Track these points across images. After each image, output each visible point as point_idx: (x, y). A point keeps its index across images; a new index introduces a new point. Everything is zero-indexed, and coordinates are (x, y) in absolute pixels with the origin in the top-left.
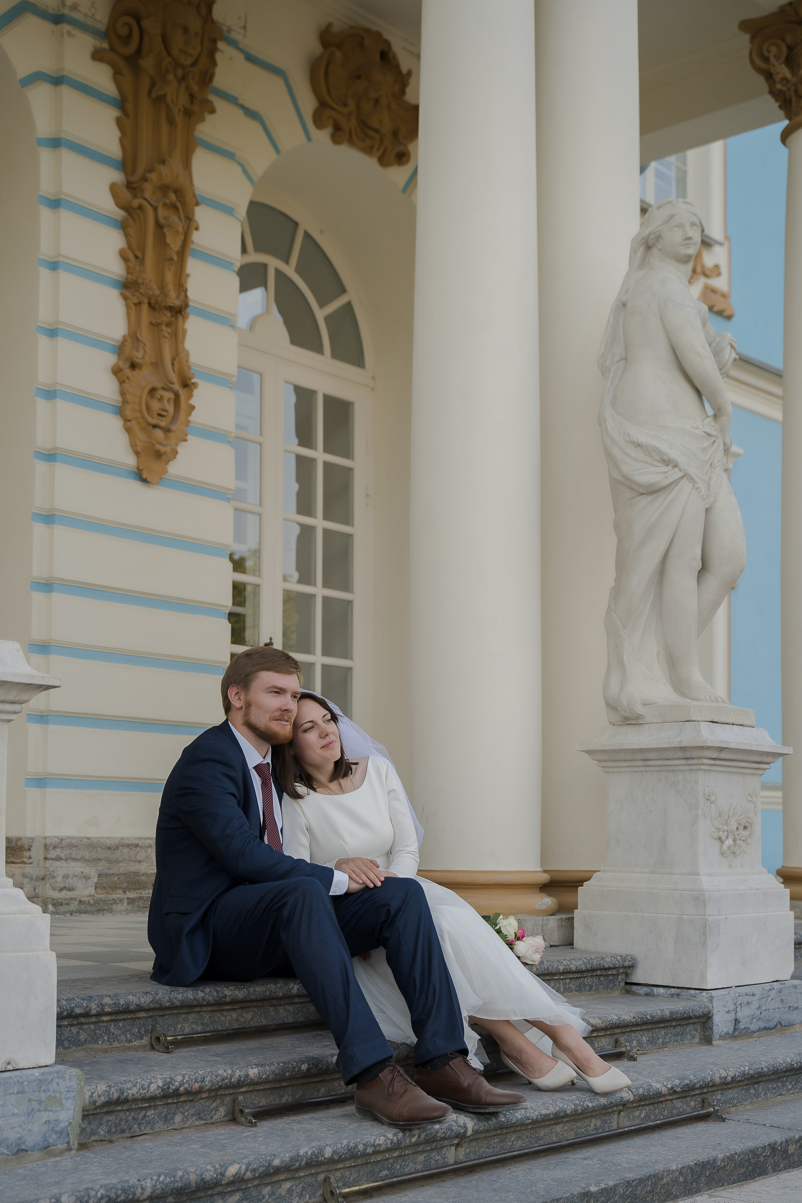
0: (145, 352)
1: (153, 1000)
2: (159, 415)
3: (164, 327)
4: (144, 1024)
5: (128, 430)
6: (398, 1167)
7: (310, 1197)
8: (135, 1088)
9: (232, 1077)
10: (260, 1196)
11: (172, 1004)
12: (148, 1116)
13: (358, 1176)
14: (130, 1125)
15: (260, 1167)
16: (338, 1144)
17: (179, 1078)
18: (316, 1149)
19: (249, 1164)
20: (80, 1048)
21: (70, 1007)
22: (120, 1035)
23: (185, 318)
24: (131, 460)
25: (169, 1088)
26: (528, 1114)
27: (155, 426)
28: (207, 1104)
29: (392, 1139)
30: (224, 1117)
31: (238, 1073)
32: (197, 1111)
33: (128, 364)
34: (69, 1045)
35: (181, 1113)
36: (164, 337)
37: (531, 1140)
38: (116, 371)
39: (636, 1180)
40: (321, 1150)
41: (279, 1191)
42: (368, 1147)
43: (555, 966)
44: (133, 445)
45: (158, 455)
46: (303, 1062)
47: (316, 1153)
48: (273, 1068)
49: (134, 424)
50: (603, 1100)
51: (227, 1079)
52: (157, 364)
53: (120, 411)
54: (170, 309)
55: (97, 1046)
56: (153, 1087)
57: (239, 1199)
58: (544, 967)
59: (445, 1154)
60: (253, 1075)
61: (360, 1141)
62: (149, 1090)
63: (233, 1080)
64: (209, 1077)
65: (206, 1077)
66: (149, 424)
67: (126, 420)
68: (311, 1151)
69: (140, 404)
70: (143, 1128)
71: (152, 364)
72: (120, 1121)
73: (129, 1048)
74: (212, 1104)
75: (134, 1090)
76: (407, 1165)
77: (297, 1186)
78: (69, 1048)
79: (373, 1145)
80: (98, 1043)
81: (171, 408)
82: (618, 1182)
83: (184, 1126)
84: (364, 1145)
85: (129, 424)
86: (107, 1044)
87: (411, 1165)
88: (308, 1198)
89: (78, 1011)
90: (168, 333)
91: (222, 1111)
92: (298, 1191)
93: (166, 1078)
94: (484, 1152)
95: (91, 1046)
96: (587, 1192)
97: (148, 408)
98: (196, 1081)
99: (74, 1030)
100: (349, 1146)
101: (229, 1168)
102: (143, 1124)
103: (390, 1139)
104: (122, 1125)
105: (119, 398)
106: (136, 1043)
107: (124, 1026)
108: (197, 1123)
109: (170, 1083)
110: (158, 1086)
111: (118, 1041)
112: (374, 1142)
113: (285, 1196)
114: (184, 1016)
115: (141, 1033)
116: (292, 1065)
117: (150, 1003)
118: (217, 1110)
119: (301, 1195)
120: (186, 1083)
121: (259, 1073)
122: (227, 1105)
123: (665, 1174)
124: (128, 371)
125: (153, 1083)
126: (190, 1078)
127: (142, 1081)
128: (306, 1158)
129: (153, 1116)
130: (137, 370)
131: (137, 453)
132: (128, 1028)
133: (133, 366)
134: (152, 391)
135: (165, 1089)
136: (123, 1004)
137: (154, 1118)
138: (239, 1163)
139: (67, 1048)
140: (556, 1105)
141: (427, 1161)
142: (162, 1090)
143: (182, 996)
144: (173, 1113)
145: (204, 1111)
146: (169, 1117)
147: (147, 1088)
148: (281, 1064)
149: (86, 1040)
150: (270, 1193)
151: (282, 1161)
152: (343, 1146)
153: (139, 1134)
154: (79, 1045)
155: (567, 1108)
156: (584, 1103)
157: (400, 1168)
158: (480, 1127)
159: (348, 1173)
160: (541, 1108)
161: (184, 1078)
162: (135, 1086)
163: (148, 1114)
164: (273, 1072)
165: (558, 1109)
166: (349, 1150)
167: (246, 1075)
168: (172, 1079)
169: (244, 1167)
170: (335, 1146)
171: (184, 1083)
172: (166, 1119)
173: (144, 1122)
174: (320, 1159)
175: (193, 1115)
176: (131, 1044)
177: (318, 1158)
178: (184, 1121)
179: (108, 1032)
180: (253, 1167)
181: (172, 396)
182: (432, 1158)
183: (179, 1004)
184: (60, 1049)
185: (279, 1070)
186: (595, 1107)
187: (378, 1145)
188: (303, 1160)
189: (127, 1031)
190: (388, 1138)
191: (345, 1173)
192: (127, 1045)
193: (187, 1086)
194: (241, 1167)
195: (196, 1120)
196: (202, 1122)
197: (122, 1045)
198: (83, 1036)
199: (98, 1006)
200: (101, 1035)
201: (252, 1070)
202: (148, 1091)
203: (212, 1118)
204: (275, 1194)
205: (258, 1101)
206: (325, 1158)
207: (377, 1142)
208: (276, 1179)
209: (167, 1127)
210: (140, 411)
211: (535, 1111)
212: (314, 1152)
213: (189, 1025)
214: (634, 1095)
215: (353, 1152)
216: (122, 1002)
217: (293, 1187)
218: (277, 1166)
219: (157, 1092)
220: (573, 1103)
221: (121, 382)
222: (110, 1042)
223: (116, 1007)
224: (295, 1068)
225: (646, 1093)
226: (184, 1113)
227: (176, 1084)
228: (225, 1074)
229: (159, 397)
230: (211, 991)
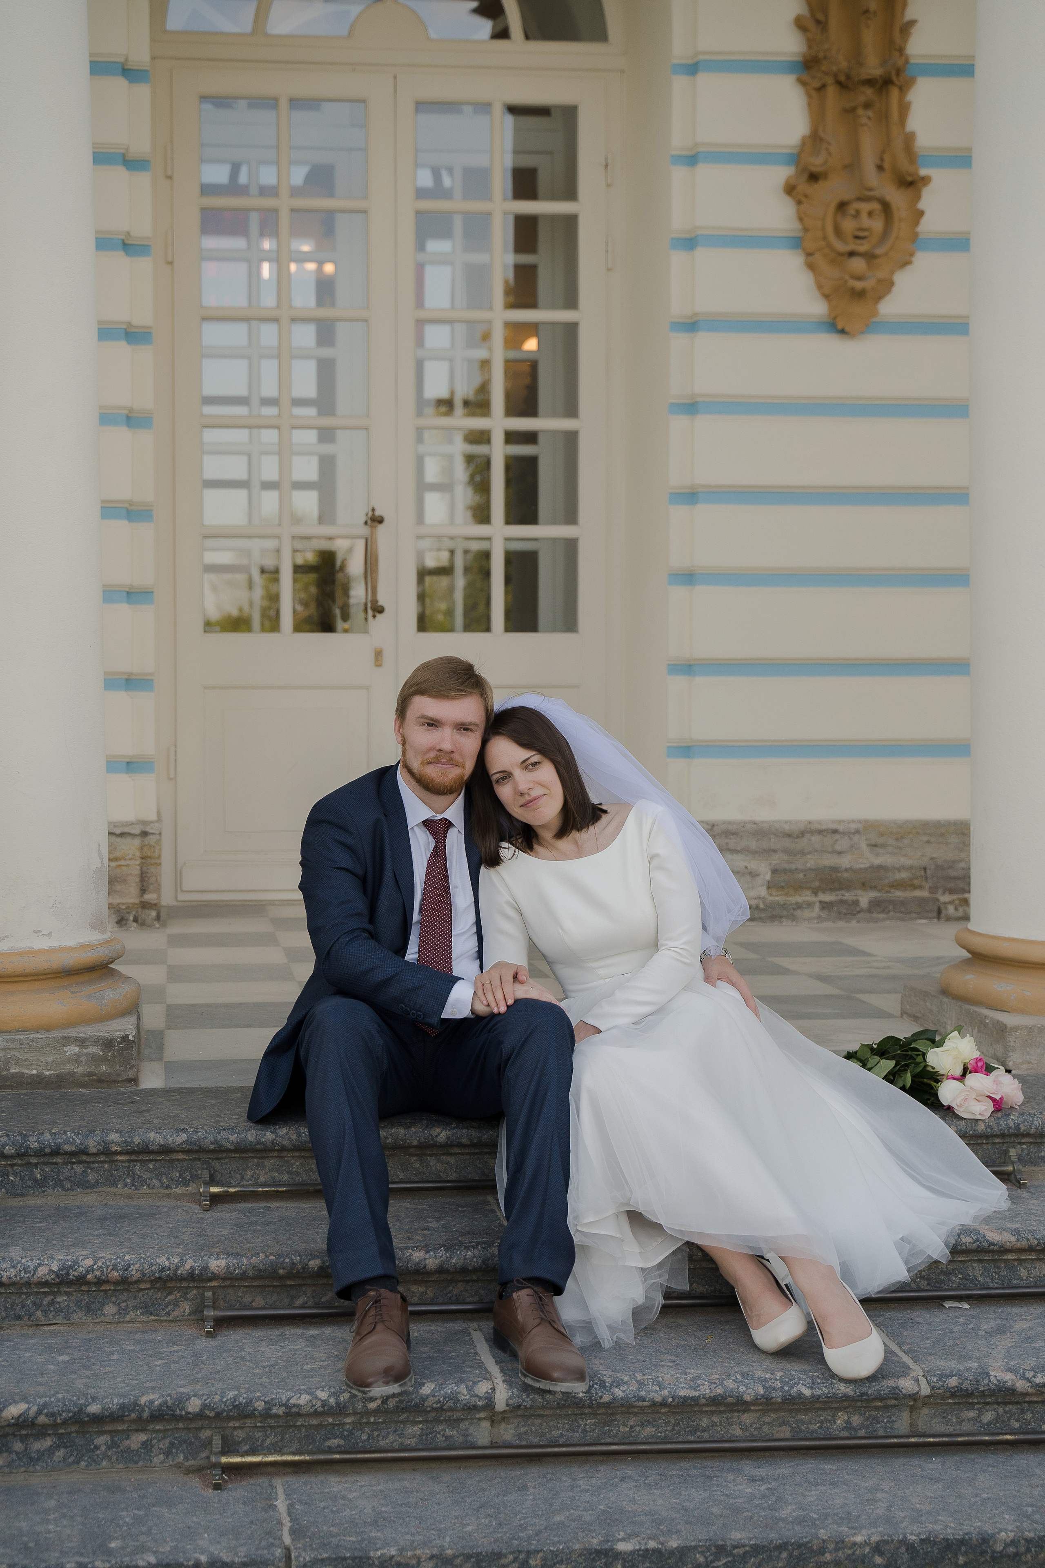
0: (830, 154)
1: (187, 1141)
2: (857, 237)
3: (860, 112)
4: (188, 1167)
5: (811, 266)
6: (364, 1437)
7: (186, 1459)
8: (12, 1270)
9: (177, 1268)
10: (90, 1445)
11: (220, 1146)
12: (58, 1303)
13: (281, 1440)
14: (29, 1311)
15: (63, 1412)
16: (216, 1397)
17: (88, 1262)
18: (171, 1399)
19: (45, 1405)
20: (89, 1191)
21: (55, 1143)
22: (151, 1179)
23: (903, 89)
24: (818, 308)
25: (68, 1274)
26: (643, 1393)
27: (852, 254)
28: (159, 1295)
29: (325, 1400)
30: (190, 1314)
31: (189, 1264)
32: (141, 1303)
33: (805, 176)
34: (71, 1186)
35: (113, 1303)
36: (862, 125)
37: (677, 1428)
38: (790, 189)
39: (743, 1546)
40: (181, 1401)
41: (126, 1443)
42: (273, 1406)
43: (1036, 1122)
44: (820, 287)
45: (859, 295)
46: (314, 1258)
47: (169, 1403)
48: (254, 1260)
49: (818, 258)
50: (843, 1388)
51: (169, 1269)
52: (852, 166)
53: (797, 243)
54: (870, 82)
55: (116, 1190)
56: (42, 1271)
57: (51, 1446)
58: (1007, 1124)
59: (466, 1430)
60: (217, 1268)
61: (260, 1396)
62: (34, 1273)
63: (179, 1272)
64: (138, 1265)
65: (134, 1264)
66: (841, 254)
67: (809, 254)
68: (160, 1400)
69: (823, 228)
70: (51, 1316)
71: (845, 167)
72: (12, 1306)
73: (168, 1196)
74: (166, 1297)
75: (12, 1273)
76: (383, 1437)
77: (159, 1441)
78: (71, 1189)
79: (285, 1405)
80: (117, 1187)
81: (877, 225)
82: (693, 1544)
83: (121, 1320)
84: (265, 1402)
85: (811, 258)
86: (131, 1189)
87: (391, 1438)
88: (182, 1458)
89: (68, 1148)
90: (869, 118)
91: (186, 1307)
92: (161, 1446)
93: (68, 1261)
94: (561, 1435)
95: (105, 1189)
96: (606, 1550)
97: (838, 231)
98: (115, 1268)
99: (78, 1169)
100: (235, 1401)
101: (9, 1408)
102: (51, 1311)
103: (321, 1400)
104: (16, 1309)
105: (797, 225)
106: (178, 1191)
107: (155, 1168)
108: (144, 1318)
109: (71, 1267)
110: (51, 1271)
111: (148, 1186)
112: (288, 1400)
113: (137, 1451)
114: (256, 1160)
115: (184, 1178)
116: (291, 1259)
117: (181, 1144)
118: (176, 1304)
119: (168, 1453)
120: (97, 1270)
121: (228, 1267)
122: (193, 1300)
123: (831, 1546)
124: (804, 187)
125: (43, 1265)
126: (106, 1263)
127: (28, 1261)
128: (149, 1408)
129: (66, 1303)
130: (820, 182)
131: (826, 297)
132: (162, 1170)
133: (814, 177)
134: (842, 206)
135: (61, 1274)
136: (139, 1143)
137: (68, 1305)
138: (28, 1403)
139: (68, 1189)
140: (722, 1384)
141: (427, 1435)
142: (57, 1275)
143: (237, 1137)
144: (100, 1303)
145: (153, 1305)
146: (93, 1307)
147: (32, 1272)
148: (272, 1257)
149: (97, 1182)
150: (109, 1442)
151: (103, 1409)
152: (224, 1400)
153: (45, 1323)
154: (88, 1188)
155: (744, 1392)
156: (791, 1387)
157: (368, 1439)
158: (524, 1401)
159: (260, 1434)
160: (683, 1385)
161: (95, 1263)
162: (13, 1267)
163: (58, 1300)
164: (254, 1267)
165: (720, 1391)
166: (234, 1407)
167: (203, 1268)
168: (76, 1262)
169: (35, 1409)
170: (208, 1398)
171: (93, 1270)
172: (89, 1309)
173: (52, 1309)
174: (178, 1412)
175: (135, 1308)
176: (169, 1191)
177: (174, 1411)
178: (120, 1313)
179: (131, 1173)
180: (51, 1410)
181: (876, 206)
182: (439, 1433)
183: (232, 1147)
184: (58, 1190)
185: (265, 1265)
186: (819, 1397)
187: (294, 1406)
188: (143, 1411)
189: (161, 1174)
190: (317, 1398)
191: (253, 1433)
192: (163, 1191)
193: (98, 1273)
194: (29, 1409)
195: (142, 1314)
196: (152, 1318)
197: (154, 1191)
198: (92, 1177)
199: (99, 1144)
200: (120, 1176)
201: (215, 1262)
202: (33, 1276)
203: (168, 1314)
204: (119, 1446)
205: (249, 1300)
206: (190, 1413)
207: (293, 1401)
208: (110, 1429)
209: (93, 1319)
210: (825, 238)
211: (661, 1389)
212: (166, 1402)
213: (266, 1173)
214: (932, 1388)
215: (243, 1410)
216: (137, 1140)
217: (151, 1440)
218: (93, 1414)
219: (47, 1278)
220: (763, 1386)
221: (799, 203)
222: (135, 1186)
223: (127, 1146)
224: (296, 1264)
225: (966, 1385)
226: (119, 1304)
227: (81, 1269)
228: (167, 1264)
229: (853, 212)
230: (287, 1133)
